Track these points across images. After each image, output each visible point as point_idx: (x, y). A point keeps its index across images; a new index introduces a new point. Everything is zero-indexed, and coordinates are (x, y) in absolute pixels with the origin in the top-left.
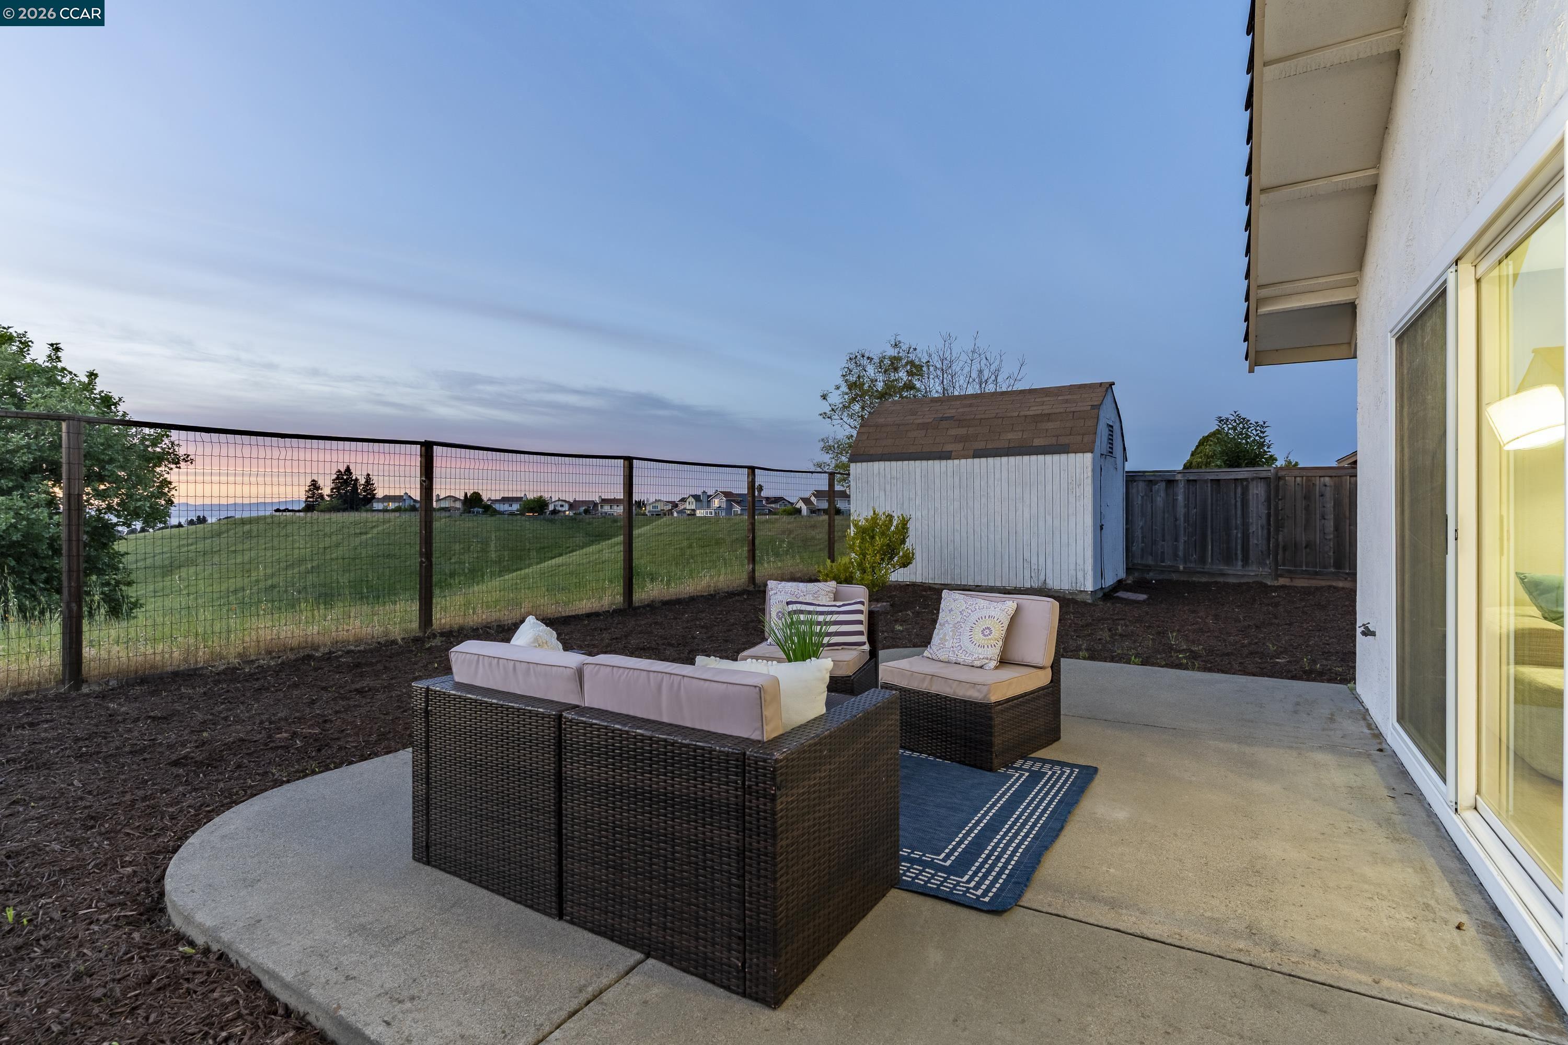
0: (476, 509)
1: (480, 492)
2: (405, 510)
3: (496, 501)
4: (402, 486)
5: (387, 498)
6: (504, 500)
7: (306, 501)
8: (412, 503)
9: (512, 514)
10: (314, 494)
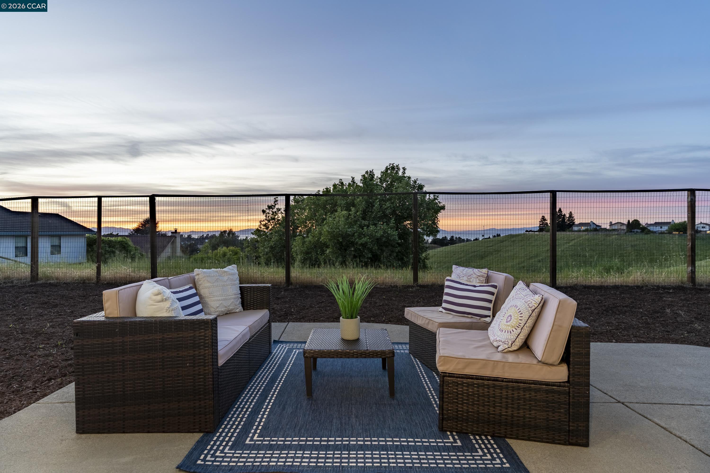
0: (635, 230)
1: (638, 219)
2: (591, 231)
3: (651, 225)
4: (589, 217)
5: (581, 224)
6: (656, 224)
7: (539, 227)
8: (595, 227)
9: (662, 233)
10: (543, 223)
